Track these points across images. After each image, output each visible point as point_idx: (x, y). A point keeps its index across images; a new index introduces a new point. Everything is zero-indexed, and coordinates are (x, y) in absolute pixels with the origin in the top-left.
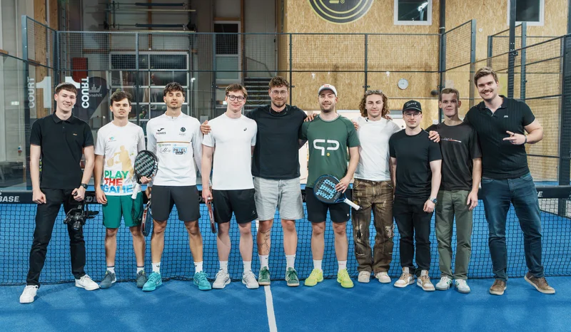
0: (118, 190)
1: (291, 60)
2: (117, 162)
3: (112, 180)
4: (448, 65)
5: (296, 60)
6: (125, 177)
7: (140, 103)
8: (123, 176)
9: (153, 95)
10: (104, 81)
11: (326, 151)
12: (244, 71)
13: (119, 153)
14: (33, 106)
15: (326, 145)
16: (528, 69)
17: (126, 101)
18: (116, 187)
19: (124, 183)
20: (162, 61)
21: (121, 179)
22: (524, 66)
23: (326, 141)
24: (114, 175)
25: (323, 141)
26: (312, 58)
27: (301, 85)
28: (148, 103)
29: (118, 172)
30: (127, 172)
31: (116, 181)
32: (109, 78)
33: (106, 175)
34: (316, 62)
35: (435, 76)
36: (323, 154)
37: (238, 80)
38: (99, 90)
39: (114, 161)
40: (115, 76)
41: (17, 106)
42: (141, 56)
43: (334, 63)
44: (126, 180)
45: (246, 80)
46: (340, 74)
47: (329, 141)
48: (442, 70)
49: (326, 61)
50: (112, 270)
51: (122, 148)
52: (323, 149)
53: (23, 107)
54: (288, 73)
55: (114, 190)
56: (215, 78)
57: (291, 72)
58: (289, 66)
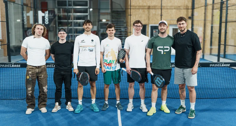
0: (110, 68)
1: (130, 4)
2: (110, 56)
3: (108, 64)
4: (196, 6)
5: (133, 4)
6: (113, 63)
7: (69, 21)
8: (112, 62)
9: (74, 17)
10: (54, 12)
11: (164, 52)
12: (112, 9)
13: (110, 52)
14: (26, 23)
15: (163, 49)
16: (229, 8)
17: (113, 28)
18: (109, 67)
19: (113, 65)
20: (78, 3)
21: (111, 64)
22: (227, 7)
23: (164, 47)
24: (108, 62)
25: (162, 47)
26: (139, 3)
27: (135, 14)
29: (110, 61)
30: (114, 60)
31: (110, 64)
32: (56, 10)
33: (105, 61)
34: (141, 4)
35: (190, 11)
36: (162, 53)
37: (109, 11)
38: (52, 16)
39: (109, 55)
40: (59, 10)
41: (19, 22)
42: (69, 1)
43: (148, 5)
44: (113, 64)
45: (112, 11)
46: (151, 10)
47: (165, 47)
48: (193, 8)
49: (145, 4)
50: (107, 102)
51: (112, 49)
52: (162, 51)
53: (21, 22)
54: (129, 10)
55: (109, 68)
56: (99, 11)
57: (130, 9)
58: (129, 6)
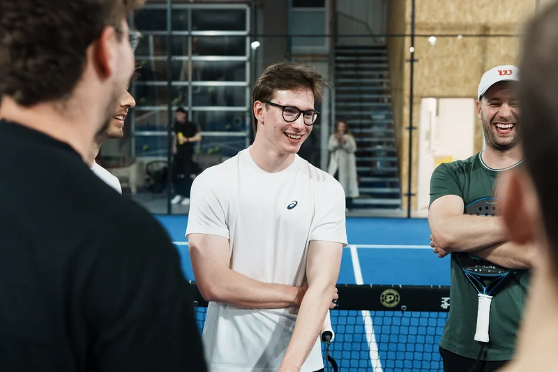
1: (413, 16)
5: (421, 17)
7: (174, 83)
9: (195, 70)
12: (335, 35)
20: (209, 18)
26: (447, 15)
27: (428, 58)
28: (185, 83)
34: (452, 20)
37: (325, 47)
42: (175, 12)
43: (483, 21)
45: (337, 48)
46: (492, 40)
49: (469, 19)
54: (408, 39)
56: (289, 45)
57: (413, 36)
58: (409, 26)
